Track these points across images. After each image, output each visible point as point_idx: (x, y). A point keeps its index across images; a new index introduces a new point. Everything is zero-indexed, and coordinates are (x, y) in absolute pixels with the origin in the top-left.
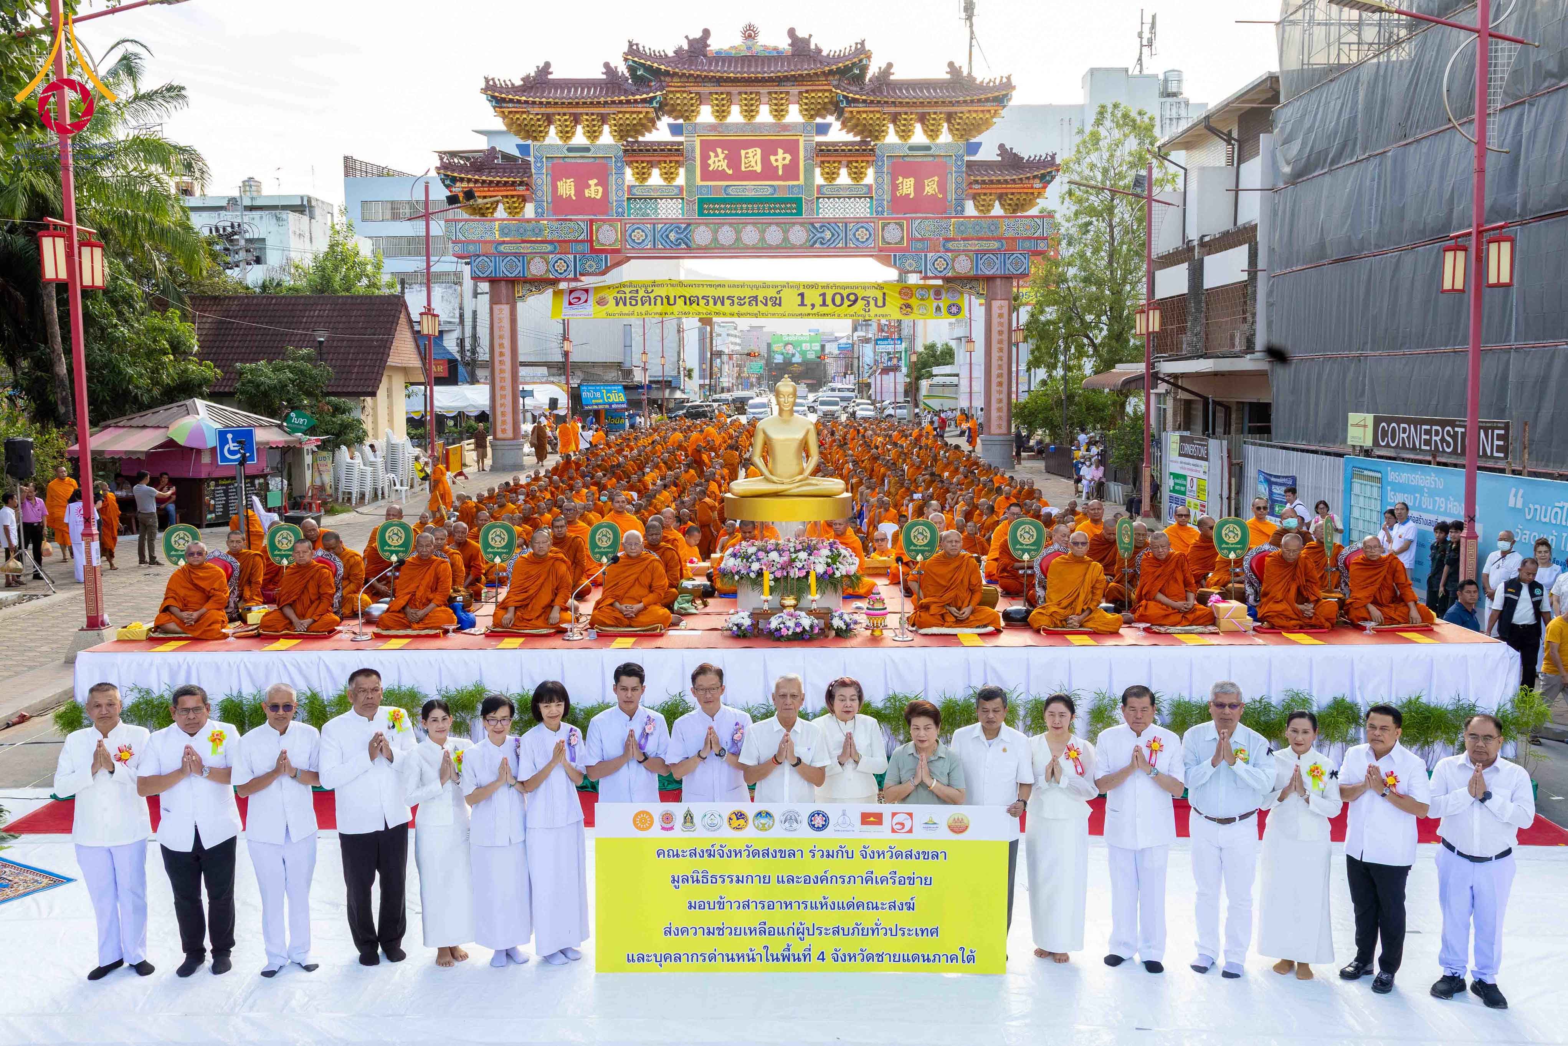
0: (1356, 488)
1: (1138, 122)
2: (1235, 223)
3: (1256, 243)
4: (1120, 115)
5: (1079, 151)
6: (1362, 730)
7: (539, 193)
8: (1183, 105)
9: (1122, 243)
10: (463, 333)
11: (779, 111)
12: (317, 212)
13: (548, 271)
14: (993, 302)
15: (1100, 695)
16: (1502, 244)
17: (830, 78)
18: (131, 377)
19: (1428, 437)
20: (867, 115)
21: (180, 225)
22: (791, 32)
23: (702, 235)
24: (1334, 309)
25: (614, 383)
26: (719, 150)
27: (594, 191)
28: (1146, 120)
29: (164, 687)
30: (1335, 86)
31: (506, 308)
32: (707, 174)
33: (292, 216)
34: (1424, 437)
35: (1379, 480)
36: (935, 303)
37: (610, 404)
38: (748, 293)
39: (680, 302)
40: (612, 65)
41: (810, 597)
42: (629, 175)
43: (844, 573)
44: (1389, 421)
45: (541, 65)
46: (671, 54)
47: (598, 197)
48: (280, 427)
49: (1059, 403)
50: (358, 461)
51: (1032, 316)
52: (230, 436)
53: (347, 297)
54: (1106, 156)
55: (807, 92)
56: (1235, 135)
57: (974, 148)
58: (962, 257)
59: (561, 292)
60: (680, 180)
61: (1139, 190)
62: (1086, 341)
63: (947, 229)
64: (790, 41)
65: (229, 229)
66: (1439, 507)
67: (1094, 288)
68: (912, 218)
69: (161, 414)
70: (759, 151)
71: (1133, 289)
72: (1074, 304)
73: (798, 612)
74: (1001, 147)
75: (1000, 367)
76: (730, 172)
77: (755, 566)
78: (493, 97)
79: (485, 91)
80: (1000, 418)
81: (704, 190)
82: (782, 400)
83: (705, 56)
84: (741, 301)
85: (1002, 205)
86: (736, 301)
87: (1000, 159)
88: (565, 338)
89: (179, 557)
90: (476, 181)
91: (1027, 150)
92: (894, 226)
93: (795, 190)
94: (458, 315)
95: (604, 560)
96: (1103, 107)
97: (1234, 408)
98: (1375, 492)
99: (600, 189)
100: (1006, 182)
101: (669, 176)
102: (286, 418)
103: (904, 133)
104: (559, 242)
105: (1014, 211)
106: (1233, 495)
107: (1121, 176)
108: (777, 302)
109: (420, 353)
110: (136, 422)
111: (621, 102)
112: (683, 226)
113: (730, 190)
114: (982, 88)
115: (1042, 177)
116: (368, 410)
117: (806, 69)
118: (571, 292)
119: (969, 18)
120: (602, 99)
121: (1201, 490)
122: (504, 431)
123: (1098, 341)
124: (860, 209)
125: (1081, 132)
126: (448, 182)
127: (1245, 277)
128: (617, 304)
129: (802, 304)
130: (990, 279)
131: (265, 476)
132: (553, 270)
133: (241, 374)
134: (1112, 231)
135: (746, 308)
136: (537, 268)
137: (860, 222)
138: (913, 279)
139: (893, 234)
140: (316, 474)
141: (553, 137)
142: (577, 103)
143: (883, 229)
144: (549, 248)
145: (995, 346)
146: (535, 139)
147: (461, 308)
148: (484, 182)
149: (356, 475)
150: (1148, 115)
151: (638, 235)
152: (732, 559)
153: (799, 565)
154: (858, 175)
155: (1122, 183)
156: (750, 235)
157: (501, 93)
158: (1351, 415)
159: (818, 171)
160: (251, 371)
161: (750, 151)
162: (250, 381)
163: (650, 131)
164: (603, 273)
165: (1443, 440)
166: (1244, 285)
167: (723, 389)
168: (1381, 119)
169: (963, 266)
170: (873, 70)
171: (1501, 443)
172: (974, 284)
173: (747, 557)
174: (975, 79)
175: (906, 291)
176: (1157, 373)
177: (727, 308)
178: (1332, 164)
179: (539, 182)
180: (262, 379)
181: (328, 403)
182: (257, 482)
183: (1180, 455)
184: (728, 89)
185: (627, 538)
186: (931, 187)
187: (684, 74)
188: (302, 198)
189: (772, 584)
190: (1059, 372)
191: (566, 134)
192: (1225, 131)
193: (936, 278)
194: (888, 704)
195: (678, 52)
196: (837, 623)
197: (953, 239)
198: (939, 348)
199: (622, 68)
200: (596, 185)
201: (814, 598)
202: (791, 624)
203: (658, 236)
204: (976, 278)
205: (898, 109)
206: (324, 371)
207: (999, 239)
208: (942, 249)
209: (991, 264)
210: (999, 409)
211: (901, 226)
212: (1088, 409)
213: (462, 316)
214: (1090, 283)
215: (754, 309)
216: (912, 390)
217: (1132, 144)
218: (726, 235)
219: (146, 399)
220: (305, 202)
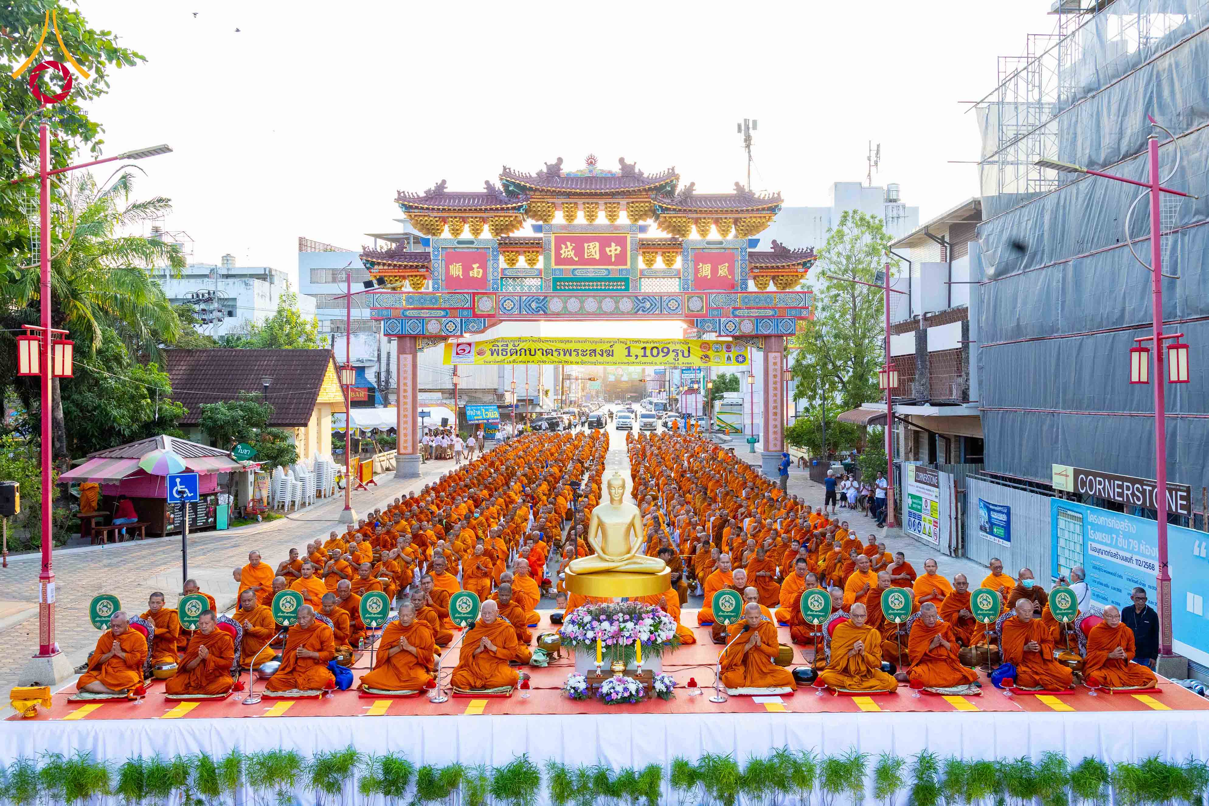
0: (1062, 523)
1: (871, 223)
2: (949, 306)
3: (968, 322)
4: (858, 218)
5: (828, 243)
6: (1110, 787)
7: (436, 274)
8: (901, 208)
9: (862, 310)
10: (380, 368)
11: (612, 216)
12: (276, 280)
13: (441, 330)
14: (770, 354)
15: (884, 757)
16: (1180, 350)
17: (650, 193)
18: (115, 417)
19: (1120, 491)
20: (677, 219)
21: (157, 305)
22: (622, 161)
23: (555, 305)
24: (1032, 375)
25: (491, 404)
26: (568, 244)
27: (476, 272)
28: (877, 221)
29: (73, 752)
30: (1025, 211)
31: (409, 357)
32: (560, 261)
33: (257, 282)
34: (1117, 490)
35: (1082, 520)
36: (727, 354)
37: (488, 420)
38: (588, 347)
39: (539, 353)
40: (491, 183)
41: (636, 663)
42: (502, 263)
43: (664, 638)
44: (1087, 474)
45: (439, 182)
46: (534, 175)
47: (480, 277)
48: (229, 456)
49: (819, 428)
50: (291, 478)
51: (797, 361)
52: (178, 480)
53: (289, 351)
54: (848, 247)
55: (633, 203)
56: (947, 239)
57: (754, 243)
58: (746, 321)
59: (451, 345)
60: (540, 264)
61: (879, 283)
62: (836, 379)
63: (735, 301)
64: (620, 167)
65: (206, 296)
66: (1133, 547)
67: (842, 341)
68: (709, 293)
69: (136, 447)
70: (597, 244)
71: (870, 342)
72: (828, 353)
73: (626, 678)
74: (774, 242)
75: (775, 401)
76: (576, 259)
77: (590, 634)
78: (403, 205)
79: (397, 200)
80: (776, 439)
81: (557, 272)
82: (613, 491)
83: (559, 176)
84: (584, 353)
85: (775, 284)
86: (580, 353)
87: (773, 250)
88: (455, 374)
89: (102, 622)
90: (389, 265)
91: (792, 244)
92: (696, 299)
93: (624, 272)
94: (376, 355)
95: (463, 624)
96: (846, 212)
97: (953, 440)
98: (1078, 529)
99: (481, 271)
100: (778, 267)
101: (532, 262)
102: (234, 449)
103: (703, 232)
104: (450, 309)
105: (784, 288)
106: (959, 516)
107: (859, 262)
108: (610, 354)
109: (343, 391)
110: (117, 453)
111: (497, 209)
112: (542, 298)
113: (576, 272)
114: (760, 201)
115: (804, 264)
116: (302, 436)
117: (632, 186)
118: (458, 345)
119: (748, 146)
120: (483, 207)
121: (934, 510)
122: (405, 448)
123: (846, 379)
124: (672, 286)
125: (829, 230)
126: (368, 265)
127: (960, 345)
128: (492, 354)
129: (629, 355)
130: (767, 337)
131: (215, 494)
132: (445, 330)
133: (203, 412)
134: (854, 301)
135: (587, 358)
136: (433, 327)
137: (672, 296)
138: (711, 337)
139: (696, 304)
140: (257, 490)
141: (446, 234)
142: (465, 210)
143: (688, 301)
144: (443, 313)
145: (771, 386)
146: (434, 234)
147: (379, 350)
148: (395, 265)
149: (289, 489)
150: (878, 218)
151: (508, 305)
152: (571, 625)
153: (627, 634)
154: (669, 262)
155: (861, 267)
156: (591, 305)
157: (409, 202)
158: (1054, 466)
159: (640, 259)
160: (211, 410)
161: (591, 244)
162: (210, 418)
163: (518, 229)
164: (482, 332)
165: (1133, 494)
166: (958, 353)
167: (571, 402)
168: (1063, 236)
169: (747, 328)
170: (680, 188)
171: (1185, 503)
172: (755, 340)
173: (582, 625)
174: (754, 194)
175: (705, 346)
176: (894, 413)
177: (573, 358)
178: (1025, 267)
179: (436, 265)
180: (219, 416)
181: (269, 434)
182: (209, 498)
183: (916, 481)
184: (575, 200)
185: (484, 608)
186: (723, 271)
187: (543, 190)
188: (265, 269)
189: (604, 650)
190: (818, 402)
191: (456, 232)
192: (940, 237)
193: (727, 336)
194: (703, 764)
195: (540, 174)
196: (659, 686)
197: (739, 308)
198: (728, 376)
199: (498, 185)
200: (478, 268)
201: (639, 663)
202: (620, 688)
203: (523, 305)
204: (757, 336)
205: (699, 215)
206: (266, 410)
207: (773, 308)
208: (731, 315)
209: (768, 327)
210: (775, 433)
211: (702, 299)
212: (841, 432)
213: (379, 356)
214: (839, 338)
215: (593, 359)
216: (708, 406)
217: (867, 238)
218: (573, 304)
219: (127, 433)
220: (267, 272)
